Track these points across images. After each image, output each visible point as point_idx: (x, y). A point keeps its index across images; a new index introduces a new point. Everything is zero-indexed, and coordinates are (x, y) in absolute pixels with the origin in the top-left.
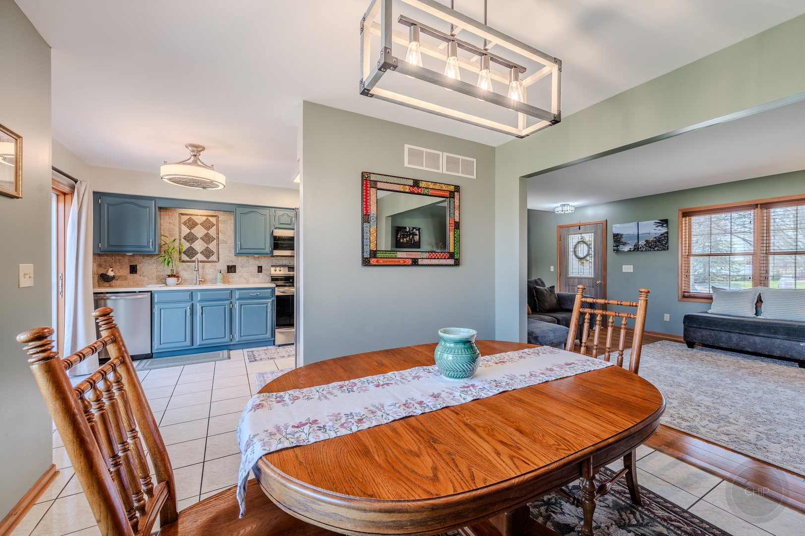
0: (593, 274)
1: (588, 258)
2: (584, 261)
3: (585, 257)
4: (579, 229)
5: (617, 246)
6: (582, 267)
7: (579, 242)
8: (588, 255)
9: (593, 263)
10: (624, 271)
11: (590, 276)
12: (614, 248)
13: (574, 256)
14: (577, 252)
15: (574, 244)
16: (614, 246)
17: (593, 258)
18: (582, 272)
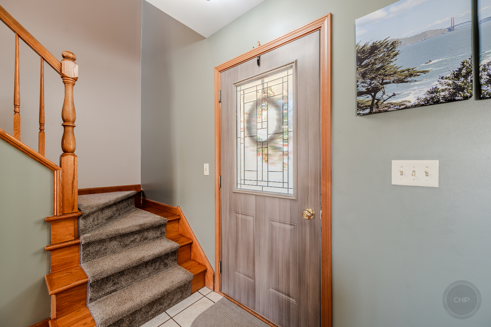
0: (291, 185)
1: (279, 142)
2: (270, 152)
3: (271, 140)
4: (259, 63)
5: (373, 91)
6: (265, 164)
7: (257, 104)
8: (279, 133)
9: (291, 156)
10: (396, 180)
11: (285, 191)
12: (362, 98)
13: (247, 140)
14: (254, 131)
15: (248, 108)
16: (360, 94)
17: (291, 143)
18: (265, 179)
